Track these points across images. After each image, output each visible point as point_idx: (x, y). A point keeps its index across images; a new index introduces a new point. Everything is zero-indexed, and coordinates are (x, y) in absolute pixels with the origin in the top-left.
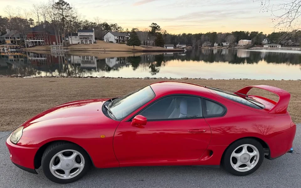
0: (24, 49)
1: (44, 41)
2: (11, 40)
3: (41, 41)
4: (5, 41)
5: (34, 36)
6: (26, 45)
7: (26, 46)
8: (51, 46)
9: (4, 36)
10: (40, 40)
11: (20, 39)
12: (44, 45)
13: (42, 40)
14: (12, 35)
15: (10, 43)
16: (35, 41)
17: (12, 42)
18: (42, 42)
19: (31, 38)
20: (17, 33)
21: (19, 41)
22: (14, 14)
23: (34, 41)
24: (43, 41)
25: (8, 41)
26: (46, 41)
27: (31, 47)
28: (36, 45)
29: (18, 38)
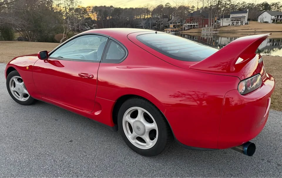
0: (181, 32)
1: (198, 24)
2: (174, 24)
3: (195, 24)
4: (169, 26)
5: (191, 20)
6: (183, 28)
7: (183, 30)
8: (202, 29)
9: (170, 22)
10: (195, 23)
11: (180, 24)
12: (197, 28)
13: (196, 23)
14: (175, 20)
15: (172, 27)
16: (191, 24)
17: (174, 26)
18: (196, 25)
19: (188, 22)
20: (179, 18)
21: (179, 25)
22: (179, 3)
23: (190, 24)
24: (197, 24)
25: (171, 26)
26: (200, 25)
27: (187, 30)
28: (191, 28)
29: (179, 23)
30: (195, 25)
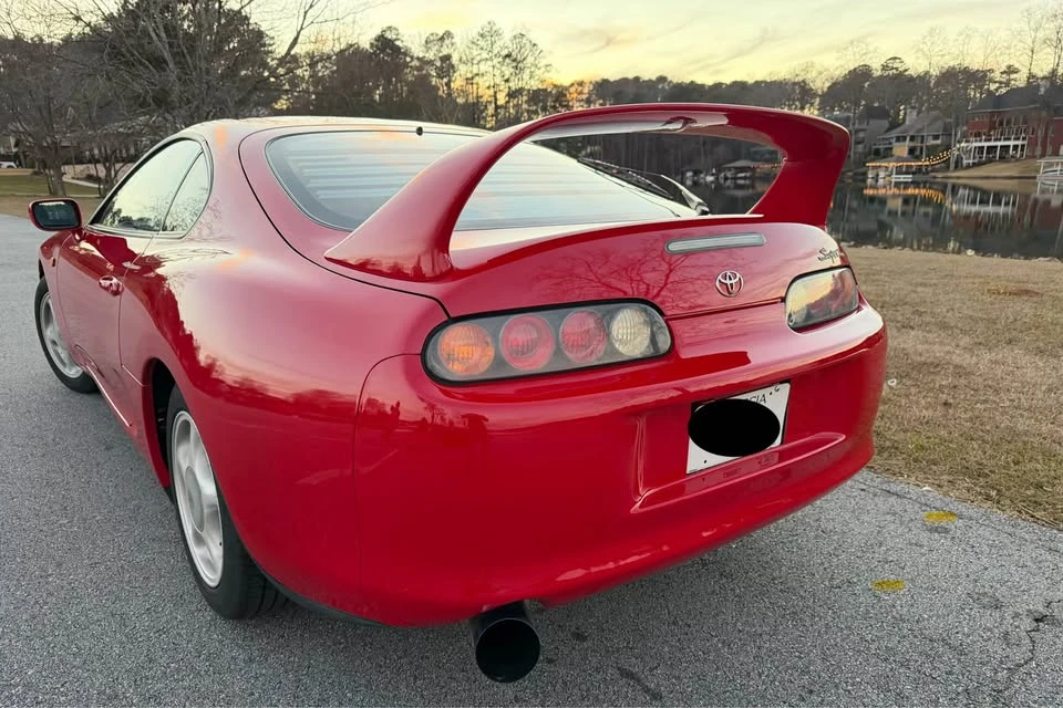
0: (939, 175)
1: (1025, 142)
2: (912, 144)
3: (1011, 143)
4: (891, 149)
5: (992, 127)
6: (953, 160)
7: (952, 166)
8: (1043, 162)
9: (895, 133)
10: (1009, 139)
11: (939, 142)
12: (1017, 160)
13: (1018, 139)
14: (919, 126)
15: (905, 153)
16: (992, 144)
17: (912, 151)
18: (1016, 147)
19: (978, 135)
20: (936, 119)
21: (938, 146)
22: (942, 56)
23: (986, 144)
24: (1019, 143)
25: (901, 150)
26: (1033, 144)
27: (968, 167)
28: (989, 161)
29: (936, 137)
30: (1009, 146)
